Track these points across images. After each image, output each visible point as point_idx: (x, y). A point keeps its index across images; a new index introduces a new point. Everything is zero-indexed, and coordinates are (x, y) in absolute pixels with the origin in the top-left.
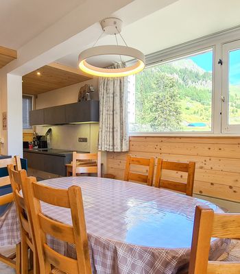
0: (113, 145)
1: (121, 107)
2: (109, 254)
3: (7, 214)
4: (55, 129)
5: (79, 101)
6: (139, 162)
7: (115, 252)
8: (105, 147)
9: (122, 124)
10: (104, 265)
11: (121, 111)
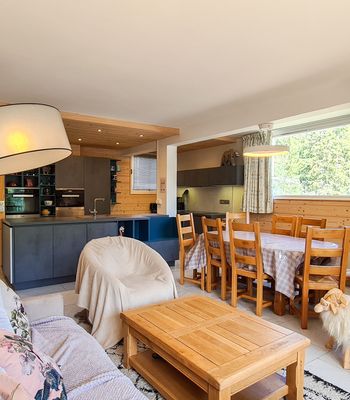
0: (258, 207)
1: (266, 171)
2: (270, 255)
3: (193, 252)
4: (192, 191)
5: (223, 165)
6: (283, 220)
7: (274, 253)
8: (250, 208)
9: (266, 187)
10: (267, 261)
11: (266, 176)
